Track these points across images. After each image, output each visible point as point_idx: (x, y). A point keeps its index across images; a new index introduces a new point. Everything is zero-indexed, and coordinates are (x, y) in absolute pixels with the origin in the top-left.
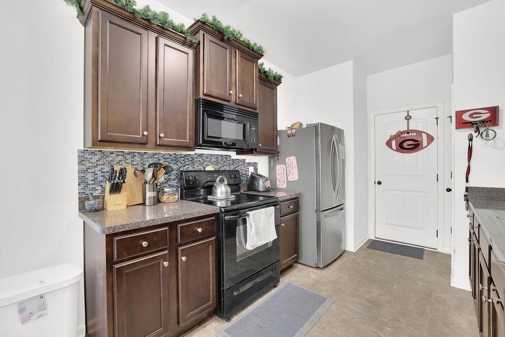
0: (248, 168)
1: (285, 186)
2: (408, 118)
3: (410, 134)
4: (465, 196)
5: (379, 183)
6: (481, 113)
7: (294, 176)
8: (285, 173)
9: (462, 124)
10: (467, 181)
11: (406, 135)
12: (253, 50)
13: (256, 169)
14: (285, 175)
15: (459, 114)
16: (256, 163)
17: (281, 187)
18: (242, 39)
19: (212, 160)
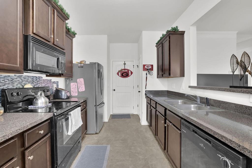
0: (53, 85)
1: (77, 94)
2: (125, 64)
3: (125, 70)
4: (145, 94)
5: (114, 90)
6: (149, 66)
7: (82, 88)
8: (77, 88)
9: (144, 69)
10: (146, 89)
11: (124, 71)
12: (64, 13)
13: (58, 86)
14: (77, 89)
15: (144, 66)
16: (58, 82)
17: (74, 95)
18: (59, 4)
19: (29, 80)
